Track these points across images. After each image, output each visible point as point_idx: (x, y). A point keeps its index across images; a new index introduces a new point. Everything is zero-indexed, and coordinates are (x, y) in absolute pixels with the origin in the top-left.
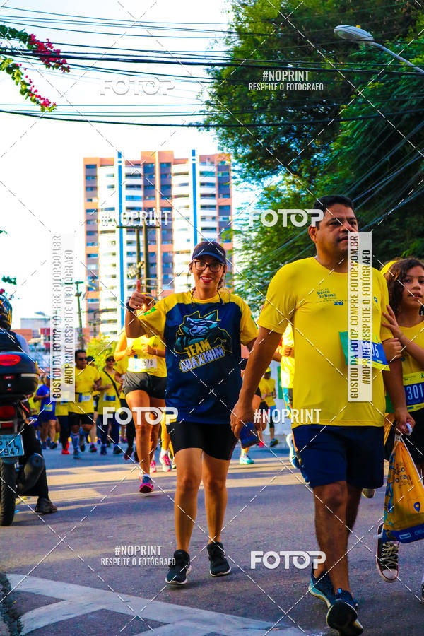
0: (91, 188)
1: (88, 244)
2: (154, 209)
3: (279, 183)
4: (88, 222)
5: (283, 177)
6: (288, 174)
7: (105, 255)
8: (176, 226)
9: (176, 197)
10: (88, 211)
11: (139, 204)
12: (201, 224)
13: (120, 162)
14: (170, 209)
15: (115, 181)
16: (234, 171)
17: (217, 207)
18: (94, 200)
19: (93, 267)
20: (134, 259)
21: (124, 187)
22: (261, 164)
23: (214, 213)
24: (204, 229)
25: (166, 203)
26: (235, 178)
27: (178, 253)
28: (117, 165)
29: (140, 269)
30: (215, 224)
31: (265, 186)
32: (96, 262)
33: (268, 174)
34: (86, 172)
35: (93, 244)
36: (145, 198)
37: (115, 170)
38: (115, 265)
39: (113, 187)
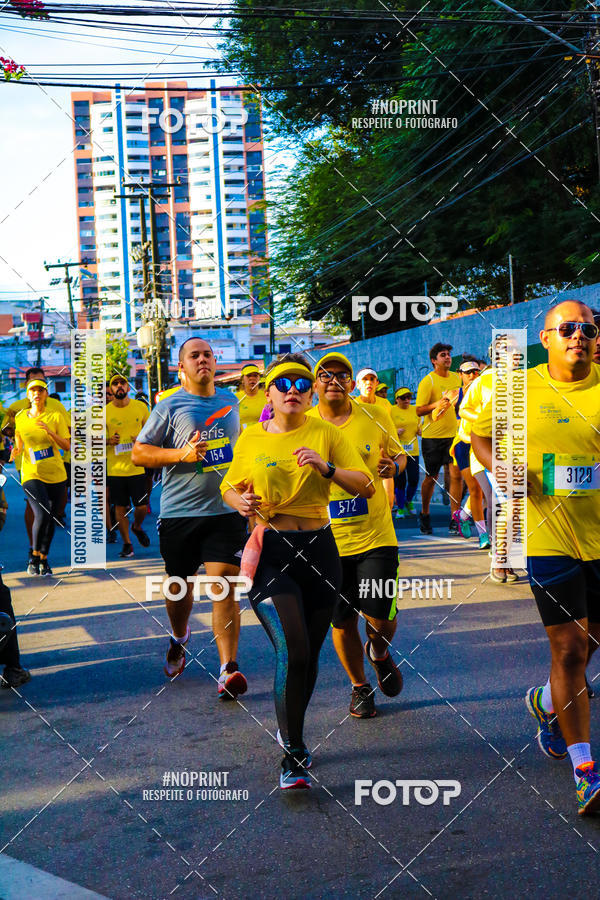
0: (82, 132)
1: (80, 205)
2: (164, 158)
3: (324, 137)
4: (80, 175)
5: (328, 129)
6: (335, 125)
7: (102, 217)
8: (193, 178)
9: (192, 141)
10: (79, 161)
11: (145, 151)
12: (224, 176)
13: (118, 97)
14: (184, 157)
15: (112, 122)
16: (265, 122)
17: (245, 155)
18: (87, 147)
19: (88, 234)
20: (139, 238)
21: (124, 130)
22: (301, 113)
23: (241, 161)
24: (228, 182)
25: (179, 150)
26: (267, 132)
27: (196, 213)
28: (114, 100)
29: (146, 251)
30: (242, 176)
31: (306, 141)
32: (91, 227)
33: (309, 127)
34: (75, 111)
35: (87, 204)
36: (151, 144)
37: (111, 108)
38: (116, 231)
39: (111, 129)
